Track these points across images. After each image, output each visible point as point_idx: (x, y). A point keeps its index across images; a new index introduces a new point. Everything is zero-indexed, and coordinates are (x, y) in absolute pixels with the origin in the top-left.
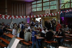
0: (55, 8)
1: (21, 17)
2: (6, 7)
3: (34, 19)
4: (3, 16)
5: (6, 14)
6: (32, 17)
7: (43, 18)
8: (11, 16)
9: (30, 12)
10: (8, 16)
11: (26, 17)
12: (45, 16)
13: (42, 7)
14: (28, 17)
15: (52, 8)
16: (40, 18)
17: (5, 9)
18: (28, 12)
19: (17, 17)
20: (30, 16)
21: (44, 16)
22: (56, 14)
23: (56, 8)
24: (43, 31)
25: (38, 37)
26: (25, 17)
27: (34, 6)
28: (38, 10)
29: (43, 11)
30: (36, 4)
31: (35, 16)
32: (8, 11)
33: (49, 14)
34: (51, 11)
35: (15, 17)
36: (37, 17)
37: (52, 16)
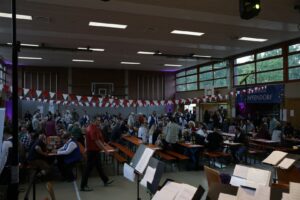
0: (225, 85)
1: (156, 103)
2: (127, 83)
3: (182, 106)
4: (122, 101)
5: (127, 98)
6: (177, 102)
7: (200, 105)
8: (135, 101)
9: (174, 91)
10: (131, 102)
11: (166, 102)
12: (204, 100)
13: (198, 82)
14: (170, 102)
15: (218, 84)
16: (194, 105)
17: (124, 87)
18: (170, 92)
19: (148, 102)
20: (173, 99)
21: (201, 101)
22: (227, 96)
23: (225, 83)
24: (200, 132)
25: (191, 145)
26: (162, 102)
27: (181, 81)
28: (190, 87)
29: (199, 90)
30: (186, 76)
31: (183, 101)
32: (130, 91)
33: (213, 96)
34: (217, 90)
35: (144, 102)
36: (188, 103)
37: (219, 100)
